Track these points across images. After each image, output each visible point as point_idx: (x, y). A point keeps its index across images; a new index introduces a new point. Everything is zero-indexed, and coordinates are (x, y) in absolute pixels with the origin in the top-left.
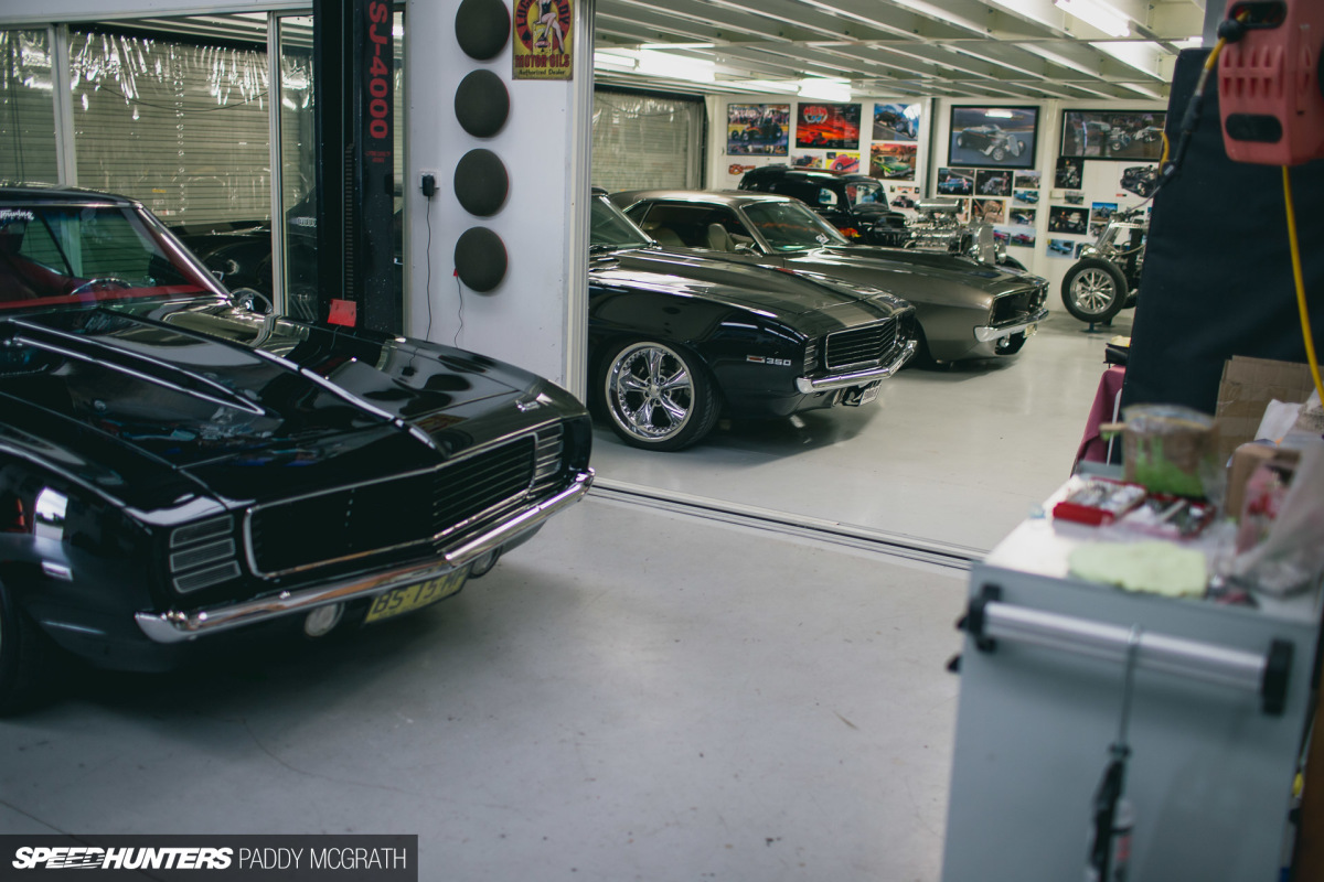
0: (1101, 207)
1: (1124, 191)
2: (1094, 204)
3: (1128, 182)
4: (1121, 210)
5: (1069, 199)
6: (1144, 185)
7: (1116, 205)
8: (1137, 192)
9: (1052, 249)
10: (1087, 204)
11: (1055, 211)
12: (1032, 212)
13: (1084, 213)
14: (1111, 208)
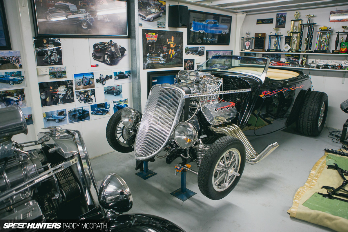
0: (82, 78)
1: (96, 62)
2: (76, 75)
3: (97, 55)
4: (96, 77)
5: (53, 74)
6: (109, 56)
7: (92, 74)
8: (104, 61)
9: (48, 120)
10: (69, 77)
11: (43, 87)
12: (21, 92)
13: (68, 85)
14: (90, 77)
